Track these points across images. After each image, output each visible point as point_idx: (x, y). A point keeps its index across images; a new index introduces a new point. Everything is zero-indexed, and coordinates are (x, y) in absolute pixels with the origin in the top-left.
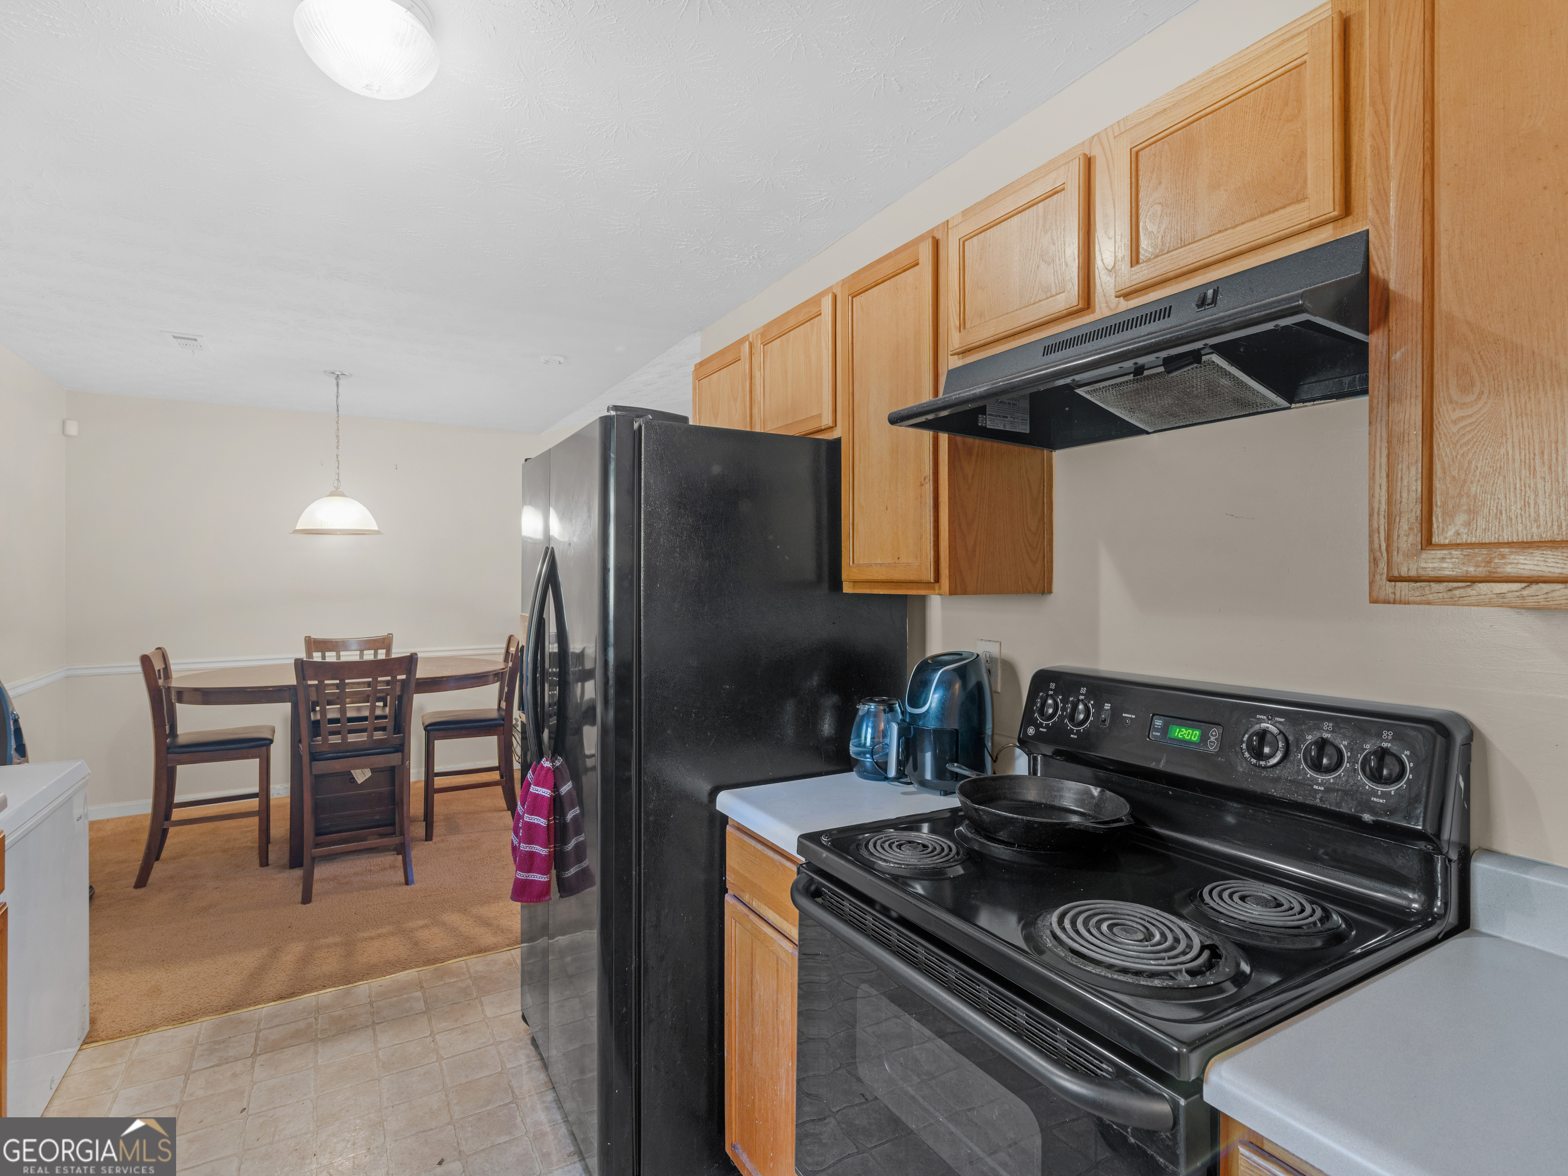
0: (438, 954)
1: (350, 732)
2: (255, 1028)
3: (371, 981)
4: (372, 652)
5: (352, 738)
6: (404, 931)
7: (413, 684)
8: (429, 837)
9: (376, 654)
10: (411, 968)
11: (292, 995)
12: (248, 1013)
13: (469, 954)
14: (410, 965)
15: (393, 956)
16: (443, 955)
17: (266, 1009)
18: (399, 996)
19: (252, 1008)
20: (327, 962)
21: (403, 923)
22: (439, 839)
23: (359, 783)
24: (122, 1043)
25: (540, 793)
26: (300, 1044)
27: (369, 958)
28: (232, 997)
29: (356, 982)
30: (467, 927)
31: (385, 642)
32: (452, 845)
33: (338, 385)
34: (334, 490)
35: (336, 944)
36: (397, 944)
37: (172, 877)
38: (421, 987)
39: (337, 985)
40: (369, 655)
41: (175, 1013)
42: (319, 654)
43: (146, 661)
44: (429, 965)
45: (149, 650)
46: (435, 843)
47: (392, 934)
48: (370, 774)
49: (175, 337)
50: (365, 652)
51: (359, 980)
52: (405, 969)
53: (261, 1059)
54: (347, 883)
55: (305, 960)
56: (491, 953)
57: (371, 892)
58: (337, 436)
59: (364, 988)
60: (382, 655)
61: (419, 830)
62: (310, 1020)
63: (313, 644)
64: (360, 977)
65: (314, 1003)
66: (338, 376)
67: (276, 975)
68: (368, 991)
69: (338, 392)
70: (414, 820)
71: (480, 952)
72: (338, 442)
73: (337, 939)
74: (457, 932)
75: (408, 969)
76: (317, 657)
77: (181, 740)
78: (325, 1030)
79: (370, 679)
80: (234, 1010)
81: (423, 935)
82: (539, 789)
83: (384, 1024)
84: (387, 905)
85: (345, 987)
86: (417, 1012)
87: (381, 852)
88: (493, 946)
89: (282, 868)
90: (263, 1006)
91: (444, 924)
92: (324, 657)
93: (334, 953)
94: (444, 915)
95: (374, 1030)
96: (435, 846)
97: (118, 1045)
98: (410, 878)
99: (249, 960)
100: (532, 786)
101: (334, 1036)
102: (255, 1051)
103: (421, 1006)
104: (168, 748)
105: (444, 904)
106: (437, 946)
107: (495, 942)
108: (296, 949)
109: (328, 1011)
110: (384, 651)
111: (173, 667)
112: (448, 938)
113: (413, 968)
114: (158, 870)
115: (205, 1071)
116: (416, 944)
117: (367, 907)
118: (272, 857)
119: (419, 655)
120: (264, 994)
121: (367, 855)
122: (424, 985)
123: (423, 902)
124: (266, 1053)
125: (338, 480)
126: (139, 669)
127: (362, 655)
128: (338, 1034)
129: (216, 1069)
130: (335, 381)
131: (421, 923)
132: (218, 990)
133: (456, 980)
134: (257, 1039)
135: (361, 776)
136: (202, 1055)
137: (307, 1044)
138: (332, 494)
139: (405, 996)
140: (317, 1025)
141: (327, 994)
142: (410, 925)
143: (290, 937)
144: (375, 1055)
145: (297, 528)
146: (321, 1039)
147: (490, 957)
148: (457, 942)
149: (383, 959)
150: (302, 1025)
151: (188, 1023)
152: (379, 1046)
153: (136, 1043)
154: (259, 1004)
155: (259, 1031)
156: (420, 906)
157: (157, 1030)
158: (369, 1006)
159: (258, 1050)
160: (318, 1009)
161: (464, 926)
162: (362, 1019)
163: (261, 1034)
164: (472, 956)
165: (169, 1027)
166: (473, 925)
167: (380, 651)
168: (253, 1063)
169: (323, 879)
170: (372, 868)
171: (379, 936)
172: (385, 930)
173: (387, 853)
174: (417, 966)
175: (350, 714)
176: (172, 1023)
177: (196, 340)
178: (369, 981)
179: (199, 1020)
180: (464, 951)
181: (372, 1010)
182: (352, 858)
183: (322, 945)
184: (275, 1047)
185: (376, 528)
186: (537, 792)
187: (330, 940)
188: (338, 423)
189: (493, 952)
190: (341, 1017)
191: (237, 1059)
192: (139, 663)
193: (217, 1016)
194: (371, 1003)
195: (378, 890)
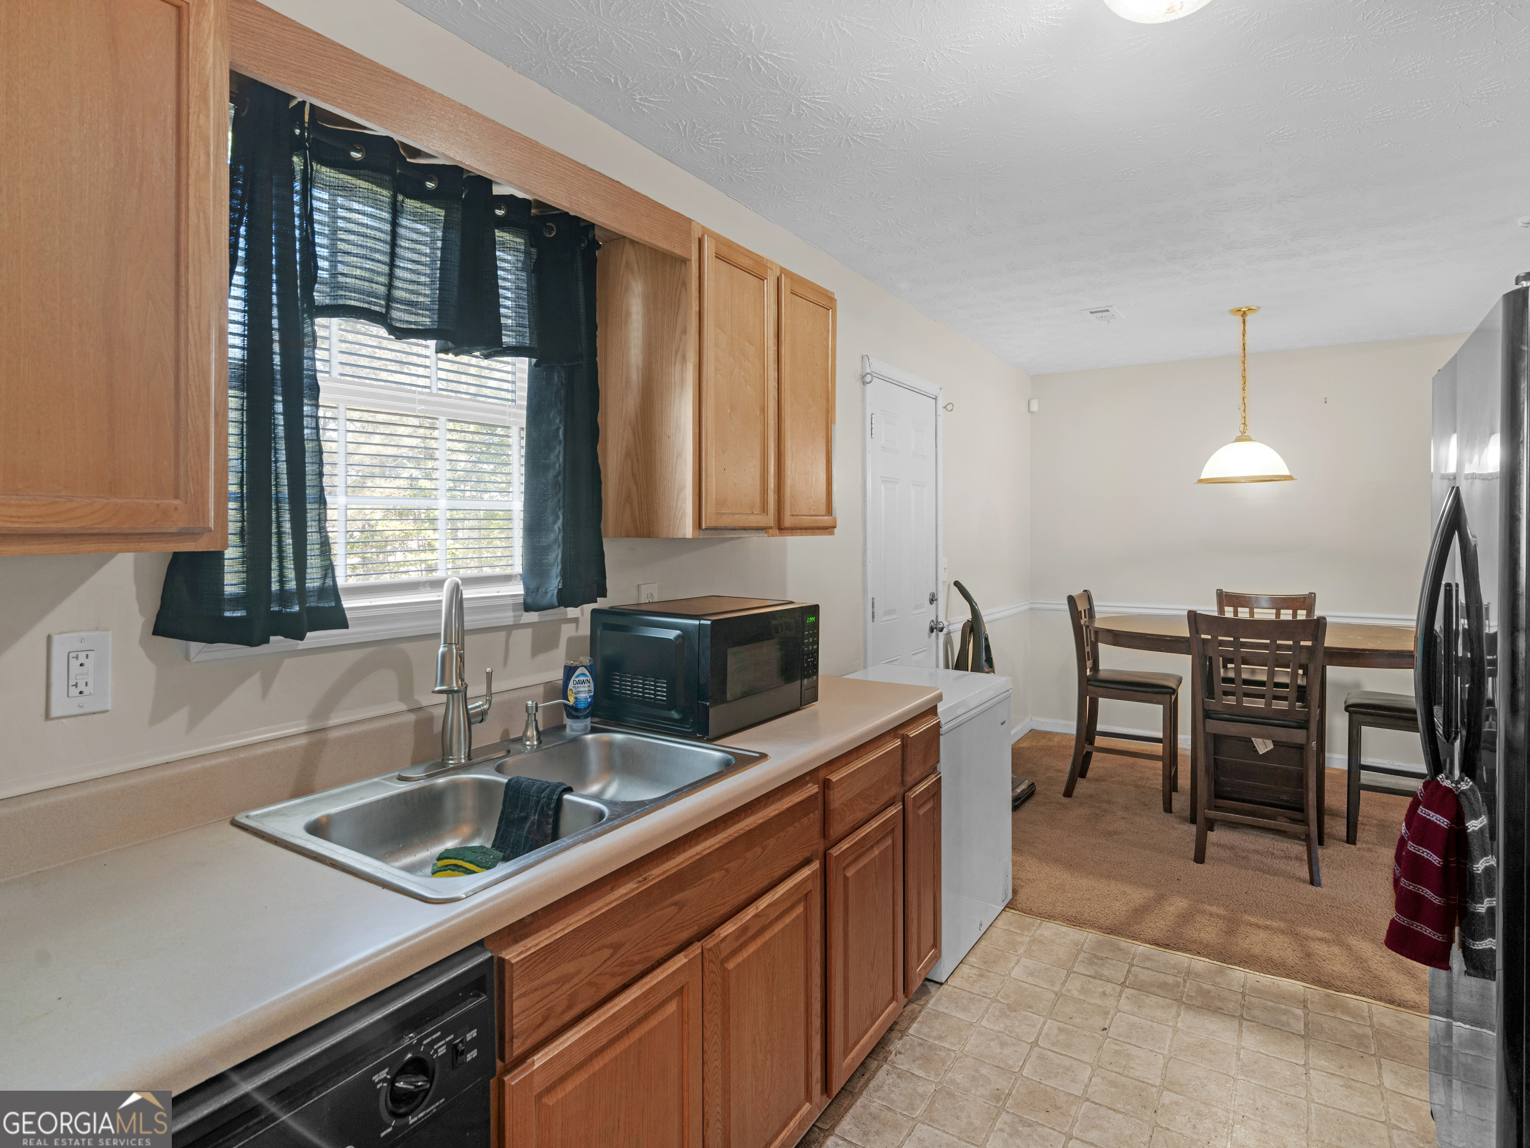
0: (1333, 978)
1: (1246, 695)
2: (1130, 961)
3: (1248, 971)
4: (1291, 612)
5: (1248, 703)
6: (1297, 934)
7: (1320, 654)
8: (1351, 839)
9: (1295, 615)
10: (1296, 979)
11: (1167, 946)
12: (1126, 944)
13: (1374, 998)
14: (1296, 975)
15: (1278, 956)
16: (1339, 983)
17: (1142, 948)
18: (1276, 1003)
19: (1130, 941)
20: (1207, 929)
21: (1298, 925)
22: (1364, 846)
23: (1261, 753)
24: (1031, 920)
25: (1434, 819)
26: (1165, 997)
27: (1251, 946)
28: (1115, 922)
29: (1231, 964)
30: (1380, 964)
31: (1307, 602)
32: (1381, 858)
33: (1244, 323)
34: (1240, 434)
35: (1219, 916)
36: (1285, 945)
37: (1091, 796)
38: (1304, 1006)
39: (1211, 958)
40: (1286, 615)
41: (1070, 913)
42: (1231, 609)
43: (1071, 600)
44: (1320, 986)
45: (1076, 592)
46: (1359, 849)
47: (1283, 932)
48: (1272, 747)
49: (1092, 313)
50: (1282, 611)
51: (1235, 964)
52: (1288, 976)
53: (1128, 992)
54: (1244, 858)
55: (1186, 918)
56: (1408, 1011)
57: (1268, 876)
58: (1244, 377)
59: (1239, 975)
60: (1302, 615)
61: (1338, 827)
62: (1178, 979)
63: (1224, 599)
64: (1237, 962)
65: (1186, 965)
66: (1244, 312)
67: (1156, 920)
68: (1243, 980)
69: (1244, 330)
70: (1335, 814)
71: (1392, 1002)
72: (1245, 383)
73: (1221, 911)
74: (1365, 964)
75: (1292, 979)
76: (1229, 612)
77: (1102, 675)
78: (1191, 997)
79: (1268, 641)
80: (1115, 935)
81: (1320, 949)
82: (1432, 814)
83: (1253, 1024)
84: (1283, 898)
85: (1219, 963)
86: (1294, 1031)
87: (1289, 838)
88: (1411, 1003)
89: (1183, 819)
90: (1140, 943)
91: (1349, 948)
92: (1236, 613)
93: (1215, 924)
94: (1351, 937)
95: (1241, 1025)
96: (1358, 852)
97: (1028, 919)
98: (1316, 878)
99: (1138, 895)
100: (1421, 807)
101: (1198, 1007)
102: (1124, 982)
103: (1300, 1027)
104: (1088, 680)
105: (1354, 924)
106: (1334, 969)
107: (1417, 1000)
108: (1178, 904)
109: (1197, 980)
110: (1304, 612)
111: (1096, 609)
112: (1351, 966)
113: (1299, 980)
114: (1082, 786)
115: (1082, 976)
116: (1309, 955)
117: (1260, 891)
118: (1176, 805)
119: (1328, 620)
120: (1143, 933)
121: (1272, 836)
122: (1309, 1006)
123: (1328, 912)
124: (1134, 988)
125: (1244, 424)
126: (1066, 607)
127: (1278, 614)
128: (1202, 1008)
129: (1091, 979)
130: (1242, 319)
131: (1320, 934)
132: (1106, 911)
133: (1351, 1019)
134: (1129, 971)
135: (1263, 746)
136: (1083, 962)
137: (1171, 1001)
138: (1238, 440)
139: (1283, 1006)
140: (1184, 987)
141: (1201, 963)
142: (1307, 931)
143: (1177, 890)
144: (1235, 1050)
145: (1203, 477)
146: (1185, 1004)
147: (1406, 1015)
148: (1362, 976)
149: (1265, 954)
150: (1170, 980)
151: (1078, 928)
152: (1243, 1044)
153: (1040, 925)
154: (1136, 940)
155: (1132, 965)
156: (1322, 915)
157: (1055, 922)
158: (1240, 997)
159: (1127, 982)
160: (1188, 972)
161: (1376, 961)
162: (1230, 1006)
163: (1133, 969)
164: (1378, 1002)
165: (1064, 924)
166: (1389, 966)
167: (1299, 612)
168: (1121, 992)
169: (1220, 845)
170: (1275, 852)
171: (1267, 928)
172: (1275, 924)
173: (1296, 841)
174: (1303, 980)
175: (1245, 676)
176: (1067, 922)
177: (1108, 311)
178: (1246, 970)
179: (1087, 930)
180: (1369, 991)
181: (1243, 1002)
182: (1255, 833)
183: (1205, 911)
184: (1142, 988)
185: (1286, 472)
186: (1428, 817)
187: (1214, 909)
188: (1244, 363)
189: (1411, 1012)
190: (1209, 992)
191: (1109, 981)
192: (1066, 602)
193: (1101, 934)
194: (1243, 995)
195: (1276, 877)
